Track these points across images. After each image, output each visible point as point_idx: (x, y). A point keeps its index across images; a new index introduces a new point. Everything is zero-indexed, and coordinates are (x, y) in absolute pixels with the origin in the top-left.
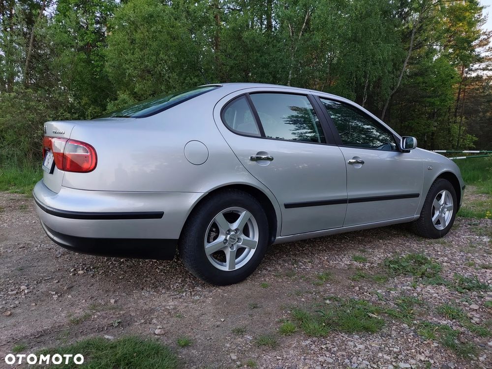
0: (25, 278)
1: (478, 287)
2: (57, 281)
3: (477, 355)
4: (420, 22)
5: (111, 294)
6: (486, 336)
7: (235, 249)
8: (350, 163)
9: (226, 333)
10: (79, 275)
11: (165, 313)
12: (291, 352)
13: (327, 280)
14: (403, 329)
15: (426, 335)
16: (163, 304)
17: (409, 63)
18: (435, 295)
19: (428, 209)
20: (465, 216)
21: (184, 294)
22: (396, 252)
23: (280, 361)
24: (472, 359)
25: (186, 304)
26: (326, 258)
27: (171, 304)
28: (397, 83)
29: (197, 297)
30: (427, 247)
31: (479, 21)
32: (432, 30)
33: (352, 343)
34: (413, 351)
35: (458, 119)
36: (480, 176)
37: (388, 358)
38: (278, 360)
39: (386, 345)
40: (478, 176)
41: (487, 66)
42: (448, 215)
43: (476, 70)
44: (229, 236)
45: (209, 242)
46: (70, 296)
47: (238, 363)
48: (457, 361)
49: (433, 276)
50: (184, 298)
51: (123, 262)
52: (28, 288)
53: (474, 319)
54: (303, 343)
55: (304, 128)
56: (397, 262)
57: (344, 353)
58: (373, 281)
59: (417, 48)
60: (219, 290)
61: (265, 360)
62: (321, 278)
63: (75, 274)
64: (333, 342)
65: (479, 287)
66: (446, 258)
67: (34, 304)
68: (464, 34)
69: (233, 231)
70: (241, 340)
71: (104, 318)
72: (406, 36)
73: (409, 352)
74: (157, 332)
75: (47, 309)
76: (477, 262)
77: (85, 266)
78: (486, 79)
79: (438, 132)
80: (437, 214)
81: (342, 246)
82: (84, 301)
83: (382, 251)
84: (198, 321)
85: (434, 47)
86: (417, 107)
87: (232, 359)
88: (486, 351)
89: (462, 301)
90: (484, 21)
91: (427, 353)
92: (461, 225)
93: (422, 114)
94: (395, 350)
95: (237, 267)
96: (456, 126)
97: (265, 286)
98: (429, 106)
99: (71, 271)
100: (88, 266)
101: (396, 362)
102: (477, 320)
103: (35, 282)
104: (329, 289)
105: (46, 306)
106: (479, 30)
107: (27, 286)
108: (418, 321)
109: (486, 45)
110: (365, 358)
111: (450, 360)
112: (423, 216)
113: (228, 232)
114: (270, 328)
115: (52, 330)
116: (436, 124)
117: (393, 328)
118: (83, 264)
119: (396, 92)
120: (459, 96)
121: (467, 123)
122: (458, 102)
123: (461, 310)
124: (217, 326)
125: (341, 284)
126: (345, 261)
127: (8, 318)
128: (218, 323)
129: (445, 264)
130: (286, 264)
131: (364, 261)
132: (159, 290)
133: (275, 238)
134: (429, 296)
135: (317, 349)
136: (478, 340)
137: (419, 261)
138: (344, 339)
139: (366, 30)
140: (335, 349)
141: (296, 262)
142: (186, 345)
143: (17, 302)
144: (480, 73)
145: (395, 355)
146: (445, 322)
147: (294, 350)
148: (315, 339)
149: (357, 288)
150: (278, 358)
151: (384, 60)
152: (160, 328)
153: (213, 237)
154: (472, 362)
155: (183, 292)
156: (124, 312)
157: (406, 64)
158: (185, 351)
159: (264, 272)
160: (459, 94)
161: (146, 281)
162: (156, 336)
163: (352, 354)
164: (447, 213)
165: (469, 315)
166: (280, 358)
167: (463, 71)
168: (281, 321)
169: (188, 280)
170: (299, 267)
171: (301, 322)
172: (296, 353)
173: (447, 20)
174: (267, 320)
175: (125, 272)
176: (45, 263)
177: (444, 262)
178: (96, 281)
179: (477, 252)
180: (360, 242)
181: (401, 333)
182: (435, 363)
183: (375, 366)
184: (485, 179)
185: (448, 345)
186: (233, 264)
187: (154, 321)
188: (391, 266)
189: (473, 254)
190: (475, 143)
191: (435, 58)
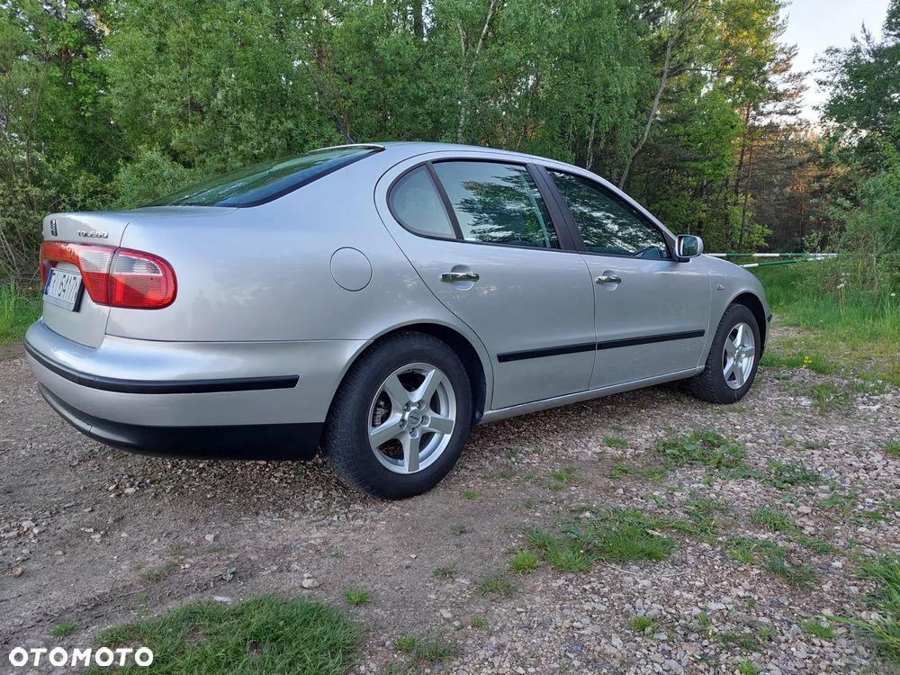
0: (22, 508)
1: (804, 478)
2: (90, 509)
3: (819, 583)
4: (680, 29)
5: (201, 525)
6: (827, 552)
7: (418, 436)
8: (600, 282)
9: (423, 576)
10: (127, 496)
11: (311, 551)
12: (538, 599)
13: (571, 481)
14: (704, 552)
15: (740, 557)
16: (303, 536)
17: (663, 101)
18: (743, 495)
19: (717, 355)
20: (769, 365)
21: (335, 518)
22: (670, 429)
23: (524, 614)
24: (812, 589)
25: (343, 535)
26: (560, 443)
27: (316, 536)
28: (643, 134)
29: (359, 522)
30: (718, 419)
31: (774, 29)
32: (700, 43)
33: (630, 579)
34: (725, 583)
35: (741, 198)
36: (781, 295)
37: (690, 596)
38: (520, 613)
39: (683, 578)
40: (779, 297)
41: (787, 107)
42: (746, 364)
43: (770, 113)
44: (407, 414)
45: (374, 426)
46: (124, 535)
47: (457, 623)
48: (792, 594)
49: (734, 464)
50: (336, 524)
51: (204, 468)
52: (36, 525)
53: (807, 528)
54: (554, 584)
55: (487, 222)
56: (674, 446)
57: (621, 595)
58: (643, 477)
59: (676, 75)
60: (395, 507)
61: (499, 615)
62: (559, 478)
63: (119, 495)
64: (600, 578)
65: (807, 478)
66: (749, 436)
67: (60, 553)
68: (749, 51)
69: (414, 404)
70: (452, 586)
71: (203, 568)
72: (657, 52)
73: (719, 585)
74: (306, 583)
75: (88, 559)
76: (798, 439)
77: (135, 480)
78: (784, 130)
79: (709, 221)
80: (730, 362)
81: (583, 422)
82: (155, 540)
83: (648, 427)
84: (370, 561)
85: (703, 73)
86: (675, 177)
87: (444, 618)
88: (830, 575)
89: (785, 502)
90: (782, 28)
91: (746, 584)
92: (764, 380)
93: (683, 189)
94: (697, 583)
95: (422, 466)
96: (737, 211)
97: (470, 496)
98: (694, 175)
99: (110, 489)
100: (140, 479)
101: (703, 601)
102: (811, 530)
103: (47, 513)
104: (576, 494)
105: (84, 555)
106: (774, 44)
107: (34, 520)
108: (724, 537)
109: (785, 70)
110: (655, 599)
111: (781, 594)
112: (710, 367)
113: (406, 407)
114: (495, 564)
115: (114, 595)
116: (705, 206)
117: (688, 551)
118: (130, 477)
119: (640, 152)
120: (742, 157)
121: (755, 204)
122: (740, 169)
123: (786, 516)
124: (407, 567)
125: (594, 485)
126: (591, 446)
127: (20, 581)
128: (407, 562)
129: (749, 444)
130: (498, 458)
131: (623, 445)
132: (288, 514)
133: (482, 413)
134: (734, 496)
135: (577, 592)
136: (816, 559)
137: (710, 441)
138: (617, 573)
139: (592, 41)
140: (606, 590)
141: (513, 453)
142: (362, 602)
143: (25, 551)
144: (776, 119)
145: (700, 592)
146: (765, 536)
147: (541, 597)
148: (571, 576)
149: (621, 491)
150: (519, 610)
151: (624, 95)
152: (308, 578)
153: (380, 416)
154: (813, 593)
155: (332, 514)
156: (236, 555)
157: (657, 101)
158: (362, 612)
159: (463, 472)
160: (743, 153)
161: (258, 499)
162: (305, 592)
163: (634, 596)
164: (745, 360)
165: (798, 522)
166: (521, 610)
167: (748, 114)
168: (511, 551)
169: (334, 493)
170: (520, 461)
171: (544, 551)
172: (546, 600)
173: (722, 25)
174: (486, 552)
175: (214, 486)
176: (51, 477)
177: (746, 442)
178: (165, 505)
179: (794, 423)
180: (610, 415)
181: (703, 557)
182: (760, 598)
183: (673, 611)
184: (789, 301)
185: (774, 570)
186: (415, 461)
187: (295, 566)
188: (668, 451)
189: (789, 425)
190: (767, 239)
191: (704, 91)
